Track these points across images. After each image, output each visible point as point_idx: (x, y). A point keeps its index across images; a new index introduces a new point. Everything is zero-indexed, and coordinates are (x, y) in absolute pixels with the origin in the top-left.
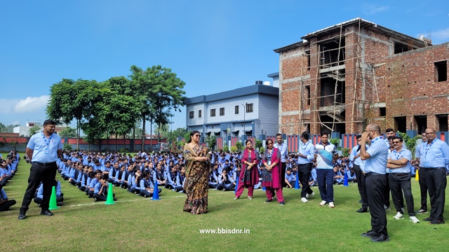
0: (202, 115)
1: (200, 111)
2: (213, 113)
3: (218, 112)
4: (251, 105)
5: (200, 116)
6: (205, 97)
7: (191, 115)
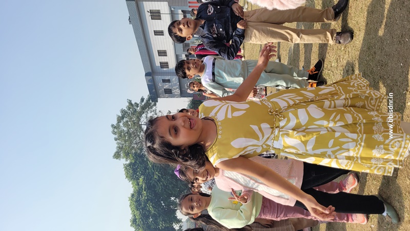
0: (167, 78)
1: (164, 81)
2: (164, 65)
3: (163, 59)
4: (151, 12)
5: (169, 81)
6: (147, 75)
7: (168, 92)
